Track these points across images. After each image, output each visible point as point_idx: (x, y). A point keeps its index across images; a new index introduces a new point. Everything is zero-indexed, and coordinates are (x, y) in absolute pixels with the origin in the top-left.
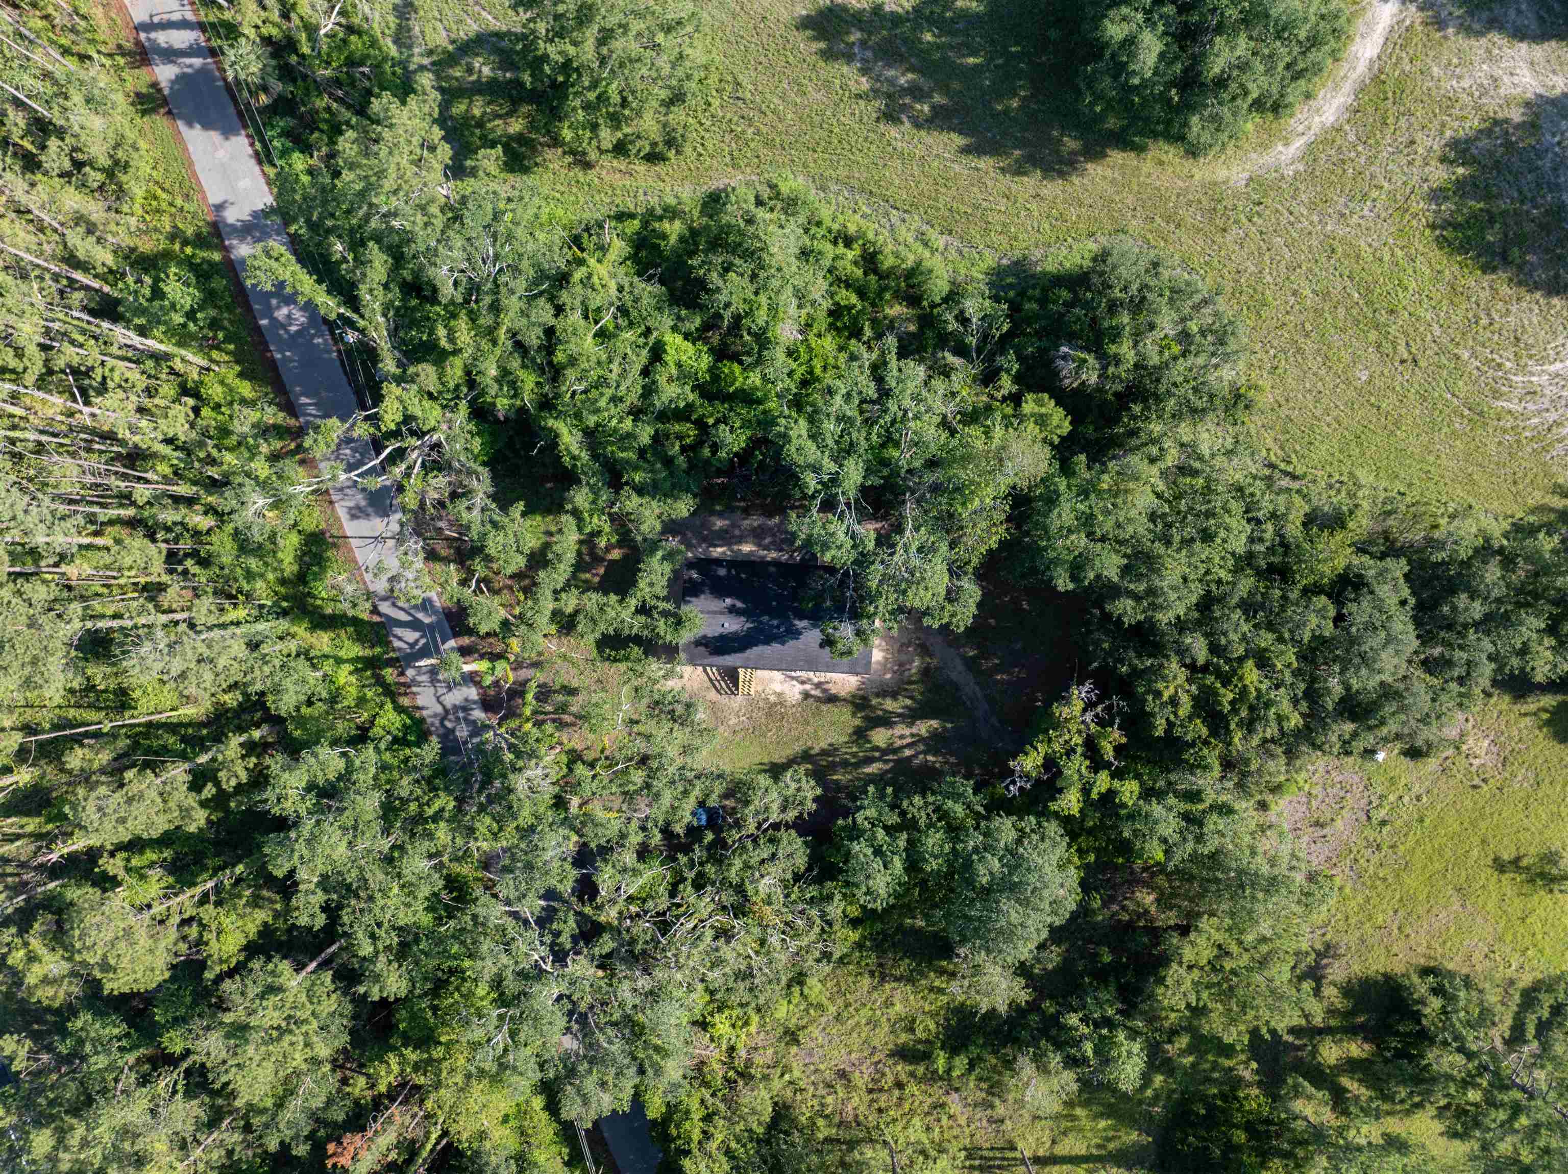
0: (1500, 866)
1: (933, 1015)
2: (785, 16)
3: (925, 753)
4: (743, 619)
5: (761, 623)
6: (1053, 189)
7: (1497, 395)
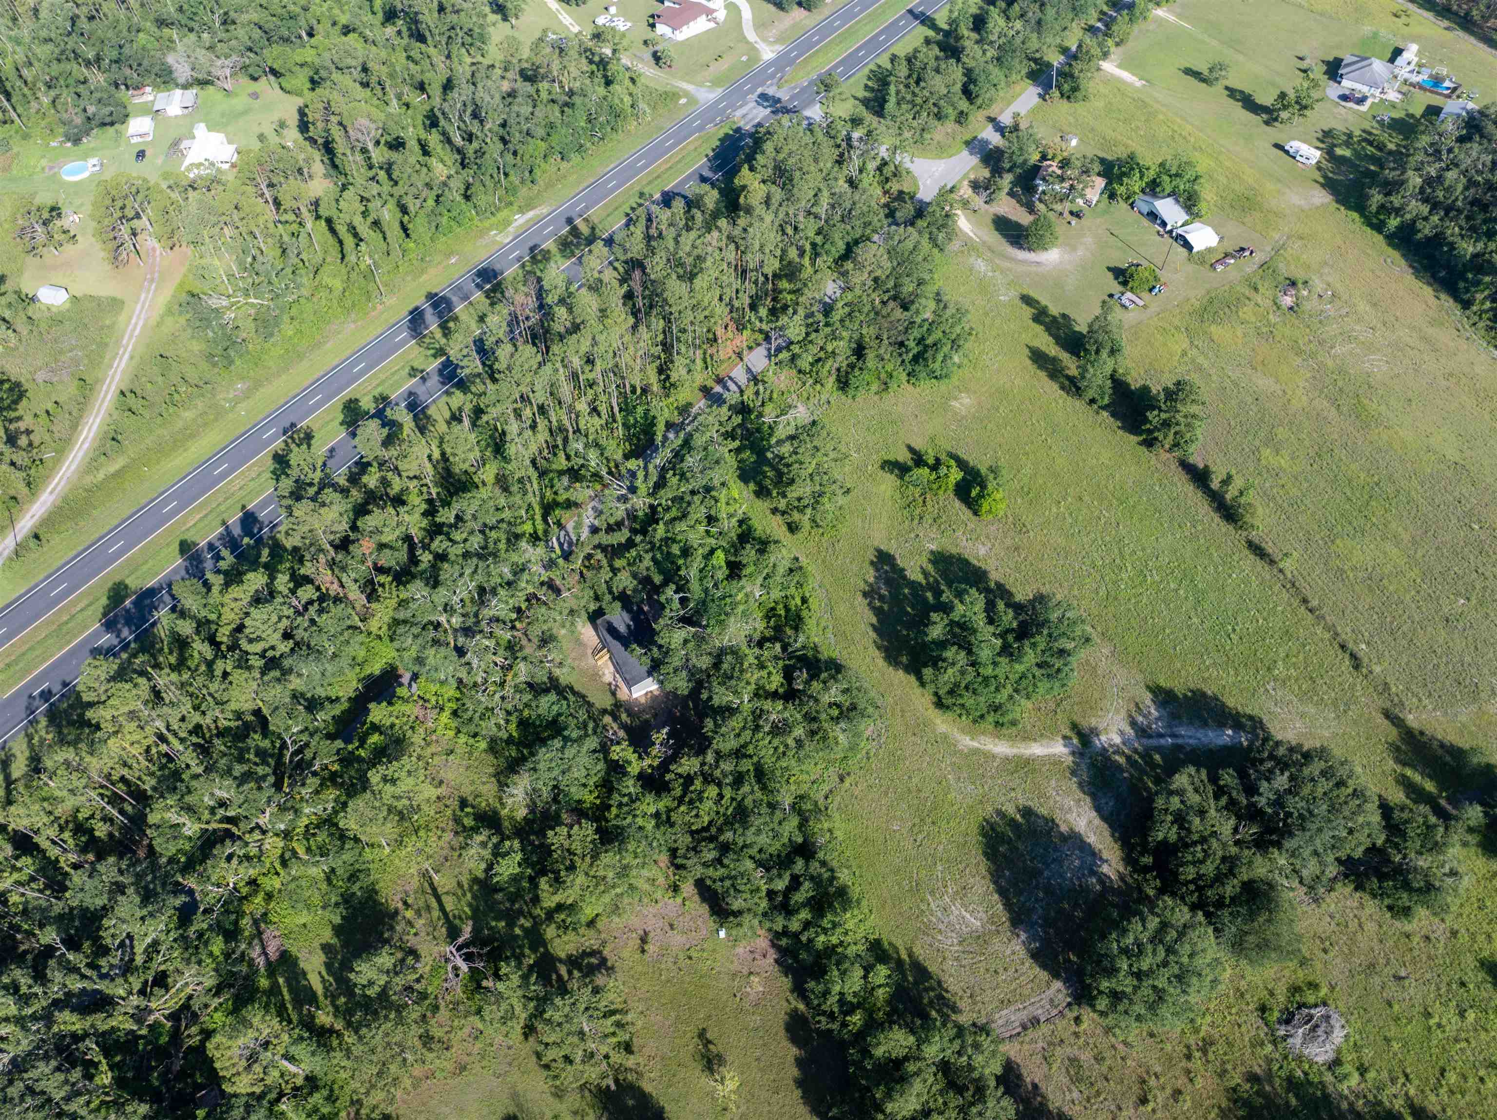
1: (488, 805)
5: (628, 635)
6: (881, 662)
7: (932, 893)
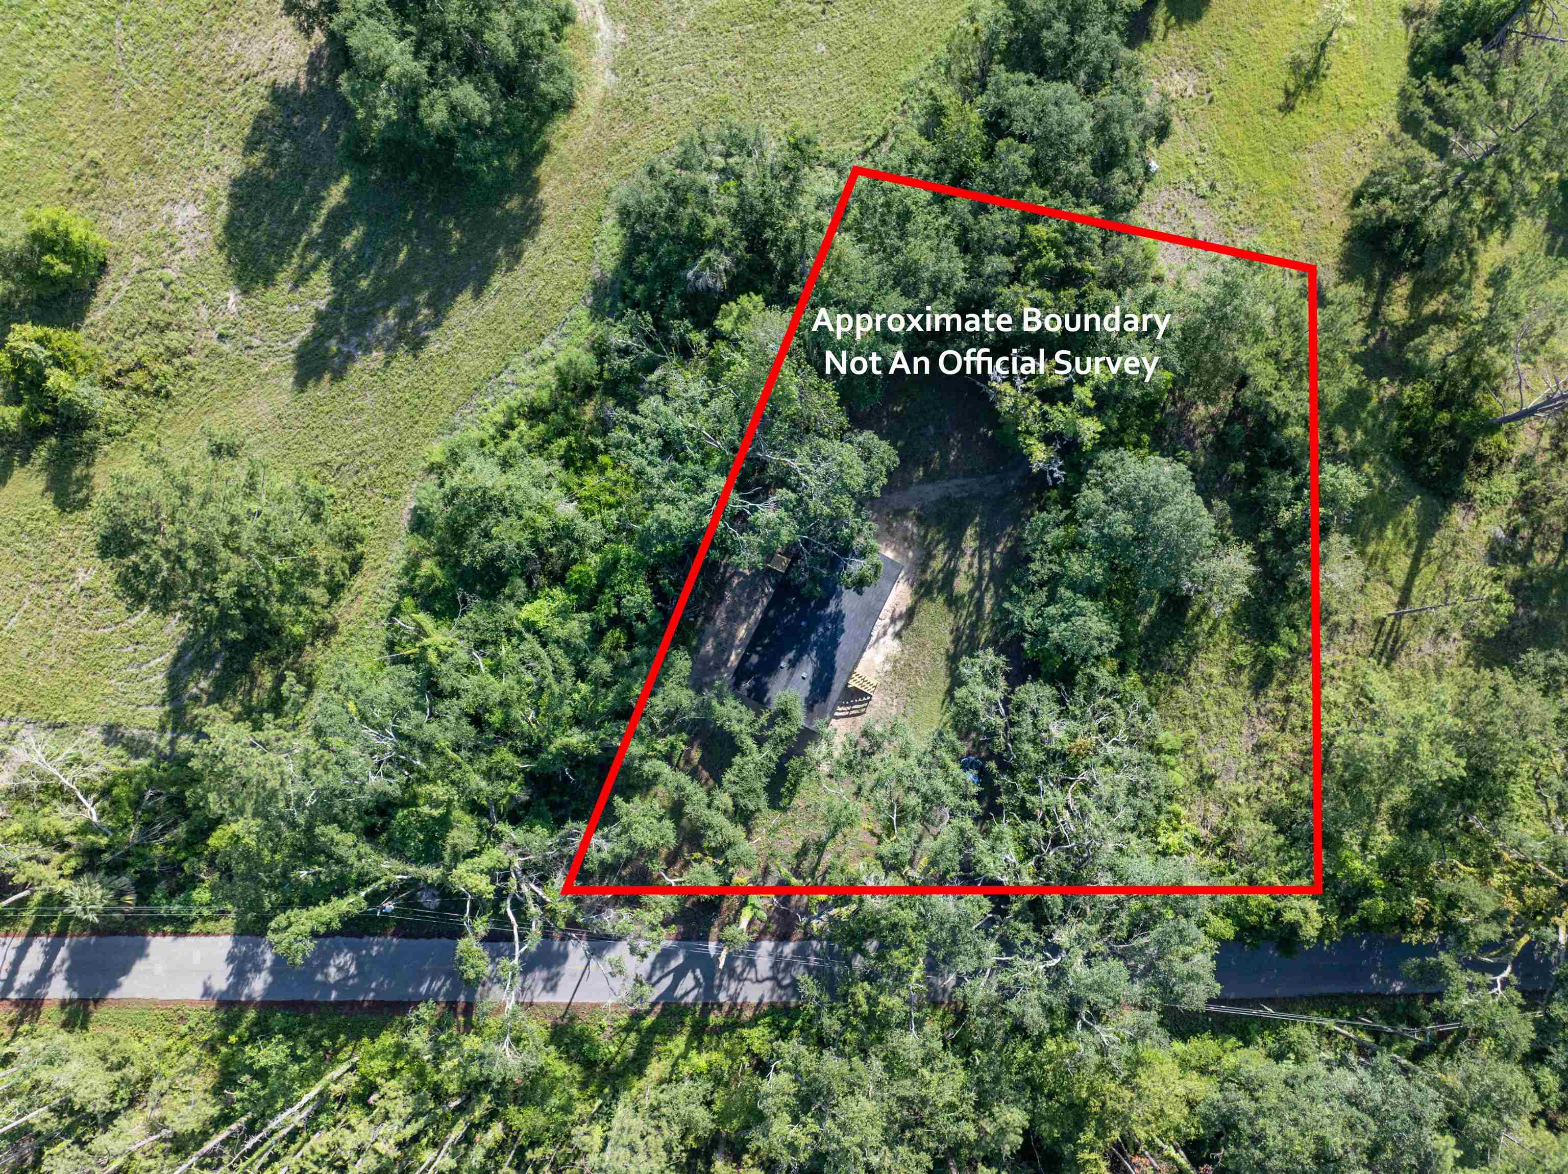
0: (1287, 108)
1: (1233, 643)
2: (286, 398)
3: (993, 550)
4: (805, 657)
5: (815, 644)
6: (545, 235)
